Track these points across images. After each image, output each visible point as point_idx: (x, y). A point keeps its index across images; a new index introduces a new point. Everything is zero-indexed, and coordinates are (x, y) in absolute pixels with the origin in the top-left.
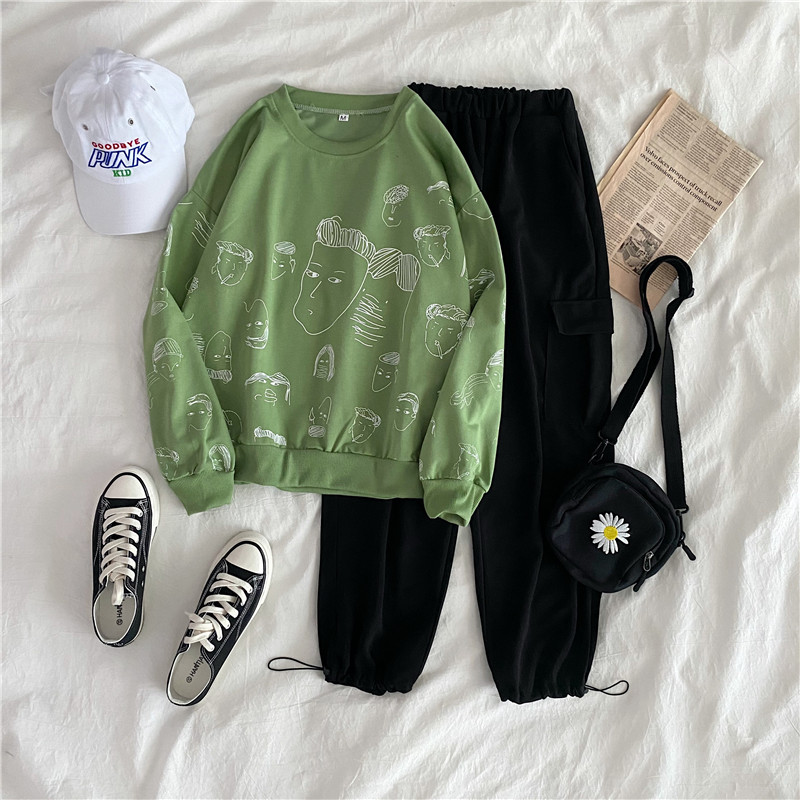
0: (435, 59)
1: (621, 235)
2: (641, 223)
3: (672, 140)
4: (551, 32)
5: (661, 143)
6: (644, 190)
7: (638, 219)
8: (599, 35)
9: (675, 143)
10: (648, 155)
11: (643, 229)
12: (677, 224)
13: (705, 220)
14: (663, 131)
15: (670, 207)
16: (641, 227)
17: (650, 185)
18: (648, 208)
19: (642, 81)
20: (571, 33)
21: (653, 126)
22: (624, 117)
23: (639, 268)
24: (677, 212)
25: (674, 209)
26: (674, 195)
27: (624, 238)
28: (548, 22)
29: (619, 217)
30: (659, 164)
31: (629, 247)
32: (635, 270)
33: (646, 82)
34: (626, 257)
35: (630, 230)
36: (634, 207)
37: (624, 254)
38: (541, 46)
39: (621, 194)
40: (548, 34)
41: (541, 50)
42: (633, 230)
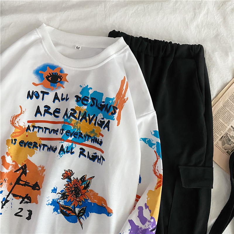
1: (222, 132)
2: (233, 126)
4: (195, 15)
7: (232, 124)
8: (221, 20)
16: (233, 128)
23: (230, 151)
27: (223, 133)
28: (195, 9)
29: (222, 121)
31: (226, 139)
32: (228, 152)
34: (223, 144)
35: (227, 129)
36: (230, 117)
37: (222, 142)
38: (188, 22)
39: (224, 108)
40: (193, 16)
41: (188, 23)
42: (229, 129)
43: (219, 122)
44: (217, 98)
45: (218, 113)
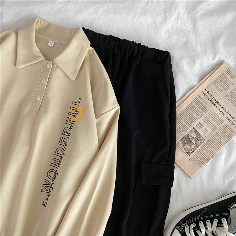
0: (99, 17)
1: (183, 133)
2: (195, 128)
3: (220, 87)
4: (166, 18)
5: (213, 87)
6: (200, 110)
7: (194, 125)
8: (191, 26)
9: (221, 88)
10: (206, 93)
11: (196, 131)
12: (215, 132)
13: (231, 132)
14: (216, 81)
15: (213, 122)
16: (195, 130)
17: (204, 109)
18: (200, 120)
19: (210, 54)
20: (177, 21)
21: (211, 78)
22: (197, 71)
23: (190, 152)
24: (216, 125)
25: (214, 123)
26: (216, 116)
28: (165, 12)
29: (184, 122)
30: (211, 98)
31: (187, 140)
32: (188, 153)
33: (211, 55)
34: (184, 144)
35: (189, 131)
36: (193, 119)
37: (183, 143)
38: (159, 25)
39: (187, 111)
40: (164, 19)
41: (158, 27)
42: (190, 131)
43: (181, 124)
44: (181, 100)
45: (181, 114)
